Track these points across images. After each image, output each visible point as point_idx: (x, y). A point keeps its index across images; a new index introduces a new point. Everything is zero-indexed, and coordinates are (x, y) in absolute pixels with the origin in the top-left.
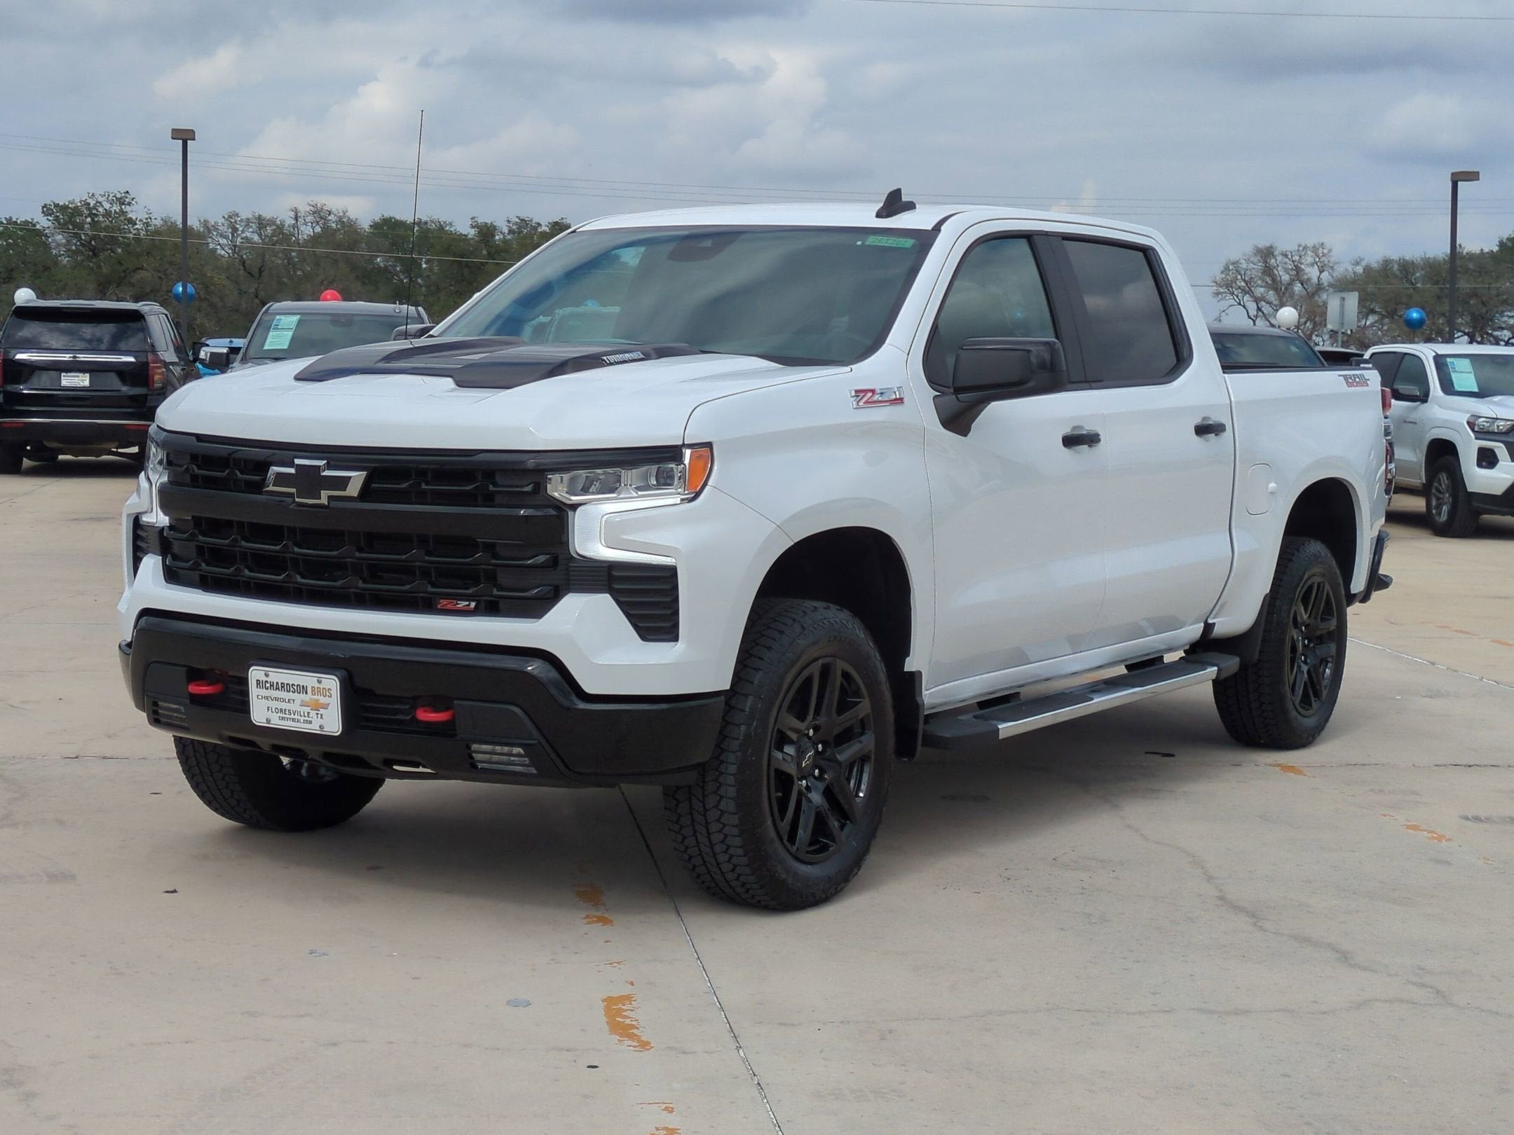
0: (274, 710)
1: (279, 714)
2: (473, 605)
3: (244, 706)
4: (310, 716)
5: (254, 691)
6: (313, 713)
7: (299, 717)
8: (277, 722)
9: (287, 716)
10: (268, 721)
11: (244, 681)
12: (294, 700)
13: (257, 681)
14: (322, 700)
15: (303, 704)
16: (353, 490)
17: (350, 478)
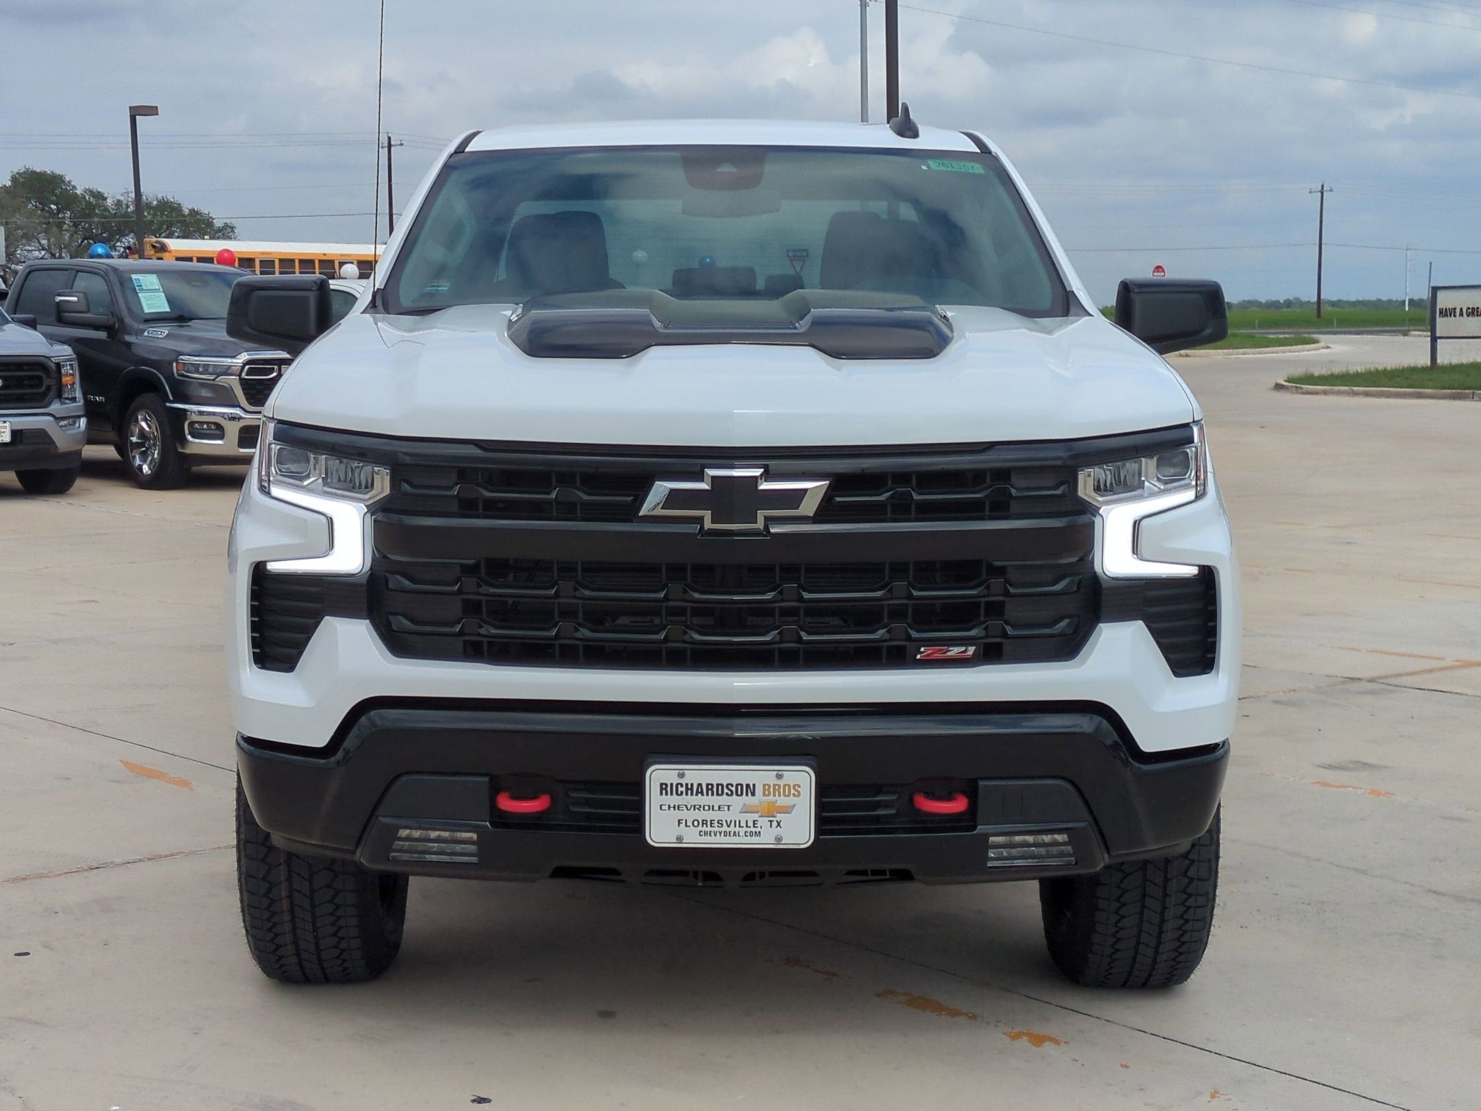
0: (689, 823)
1: (700, 828)
2: (971, 650)
3: (636, 821)
4: (759, 825)
5: (654, 799)
6: (763, 822)
7: (737, 829)
8: (693, 839)
9: (716, 829)
10: (680, 839)
11: (637, 788)
12: (729, 806)
13: (661, 784)
14: (782, 801)
15: (746, 810)
16: (809, 507)
17: (806, 490)
